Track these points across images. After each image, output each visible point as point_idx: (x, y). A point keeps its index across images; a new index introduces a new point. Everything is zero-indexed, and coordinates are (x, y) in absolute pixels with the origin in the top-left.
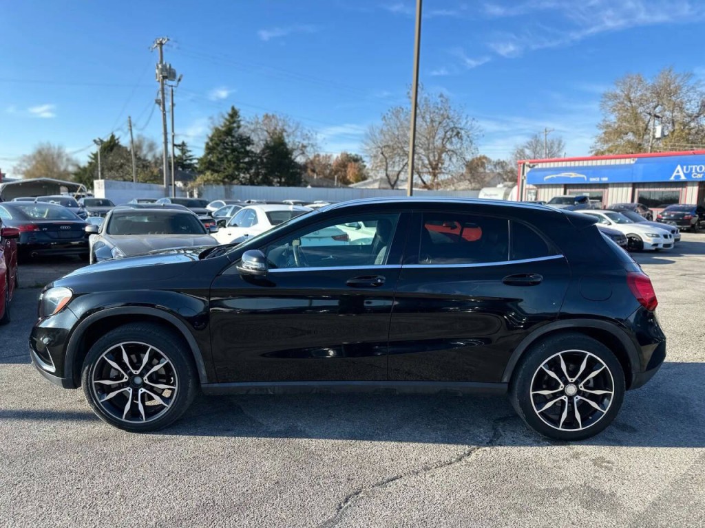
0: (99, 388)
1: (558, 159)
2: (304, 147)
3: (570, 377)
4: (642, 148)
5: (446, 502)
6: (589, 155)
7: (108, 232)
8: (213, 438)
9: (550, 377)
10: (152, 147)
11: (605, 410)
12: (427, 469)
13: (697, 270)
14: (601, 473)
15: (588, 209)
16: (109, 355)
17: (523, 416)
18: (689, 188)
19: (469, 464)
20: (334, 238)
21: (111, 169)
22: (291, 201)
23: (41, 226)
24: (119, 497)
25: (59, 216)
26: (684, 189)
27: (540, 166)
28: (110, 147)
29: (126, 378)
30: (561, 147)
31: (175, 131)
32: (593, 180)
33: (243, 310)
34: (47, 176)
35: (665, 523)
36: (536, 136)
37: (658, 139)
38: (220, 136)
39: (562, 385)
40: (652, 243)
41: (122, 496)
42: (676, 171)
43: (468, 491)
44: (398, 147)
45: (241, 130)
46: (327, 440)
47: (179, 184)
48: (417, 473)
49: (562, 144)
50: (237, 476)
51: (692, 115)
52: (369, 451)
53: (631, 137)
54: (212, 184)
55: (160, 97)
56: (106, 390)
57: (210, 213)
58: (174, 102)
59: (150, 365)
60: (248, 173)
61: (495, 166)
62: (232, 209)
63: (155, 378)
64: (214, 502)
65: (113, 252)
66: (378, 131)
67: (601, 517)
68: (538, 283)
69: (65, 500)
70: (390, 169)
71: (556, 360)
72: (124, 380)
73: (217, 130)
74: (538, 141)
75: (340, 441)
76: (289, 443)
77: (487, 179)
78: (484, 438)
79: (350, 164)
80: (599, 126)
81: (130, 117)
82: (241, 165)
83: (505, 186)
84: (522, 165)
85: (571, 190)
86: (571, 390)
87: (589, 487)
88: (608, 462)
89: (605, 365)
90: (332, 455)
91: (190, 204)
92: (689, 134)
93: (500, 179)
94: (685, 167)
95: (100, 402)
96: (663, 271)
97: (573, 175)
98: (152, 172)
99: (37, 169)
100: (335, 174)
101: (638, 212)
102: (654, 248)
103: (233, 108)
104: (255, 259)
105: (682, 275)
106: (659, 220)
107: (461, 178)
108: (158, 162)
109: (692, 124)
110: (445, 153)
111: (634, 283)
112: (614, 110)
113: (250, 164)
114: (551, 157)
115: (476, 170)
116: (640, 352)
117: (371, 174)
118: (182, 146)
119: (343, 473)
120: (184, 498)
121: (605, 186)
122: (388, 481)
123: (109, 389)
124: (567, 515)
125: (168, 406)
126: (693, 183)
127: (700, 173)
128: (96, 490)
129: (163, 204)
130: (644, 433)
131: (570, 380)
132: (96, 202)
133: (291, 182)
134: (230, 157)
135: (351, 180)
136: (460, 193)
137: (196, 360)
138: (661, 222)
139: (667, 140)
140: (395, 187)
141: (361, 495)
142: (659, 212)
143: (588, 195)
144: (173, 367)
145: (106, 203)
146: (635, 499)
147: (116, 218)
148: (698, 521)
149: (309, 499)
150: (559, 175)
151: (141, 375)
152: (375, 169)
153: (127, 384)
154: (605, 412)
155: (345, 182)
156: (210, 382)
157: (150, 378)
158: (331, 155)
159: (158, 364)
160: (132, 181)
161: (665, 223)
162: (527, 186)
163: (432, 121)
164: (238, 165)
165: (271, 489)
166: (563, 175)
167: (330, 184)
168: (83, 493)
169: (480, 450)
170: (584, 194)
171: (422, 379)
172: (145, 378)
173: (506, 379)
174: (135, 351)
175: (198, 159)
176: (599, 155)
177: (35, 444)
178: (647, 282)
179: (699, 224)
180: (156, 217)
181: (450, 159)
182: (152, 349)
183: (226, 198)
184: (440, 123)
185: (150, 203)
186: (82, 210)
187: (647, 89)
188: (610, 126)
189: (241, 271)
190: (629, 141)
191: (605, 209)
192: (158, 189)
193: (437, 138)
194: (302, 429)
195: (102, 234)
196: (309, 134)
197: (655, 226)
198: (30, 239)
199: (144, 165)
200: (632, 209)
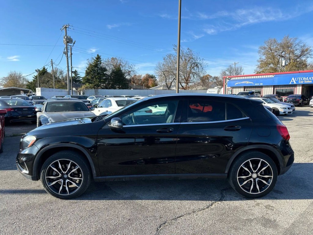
0: (48, 180)
1: (241, 75)
2: (130, 72)
3: (254, 170)
4: (277, 70)
5: (204, 226)
6: (254, 74)
7: (46, 111)
8: (99, 201)
9: (245, 170)
10: (61, 73)
11: (269, 184)
12: (194, 212)
13: (304, 123)
14: (269, 212)
15: (255, 97)
16: (53, 165)
17: (234, 188)
18: (298, 87)
19: (212, 209)
20: (146, 112)
21: (43, 83)
22: (124, 96)
23: (14, 109)
24: (60, 228)
25: (22, 104)
26: (296, 88)
27: (233, 79)
28: (43, 73)
29: (60, 175)
30: (242, 70)
31: (72, 66)
32: (256, 84)
33: (108, 144)
34: (14, 86)
35: (298, 232)
36: (231, 66)
37: (284, 66)
38: (92, 68)
39: (251, 174)
40: (283, 112)
41: (61, 227)
42: (292, 80)
43: (212, 221)
44: (171, 71)
45: (101, 65)
46: (149, 201)
47: (74, 89)
48: (190, 214)
49: (242, 69)
50: (111, 218)
51: (298, 56)
52: (168, 205)
53: (272, 65)
54: (89, 89)
55: (66, 50)
56: (51, 181)
57: (89, 102)
58: (72, 53)
59: (71, 169)
60: (105, 84)
61: (213, 79)
62: (99, 100)
63: (73, 175)
64: (102, 229)
65: (49, 119)
66: (162, 64)
67: (271, 230)
68: (239, 130)
69: (36, 230)
70: (167, 81)
71: (248, 163)
72: (59, 176)
73: (91, 65)
74: (231, 68)
75: (155, 201)
76: (133, 202)
77: (210, 85)
78: (218, 198)
79: (150, 79)
80: (258, 61)
81: (52, 60)
82: (102, 80)
83: (218, 88)
84: (225, 78)
85: (247, 89)
86: (255, 176)
87: (264, 218)
88: (272, 207)
89: (269, 165)
90: (152, 207)
91: (80, 98)
92: (297, 64)
93: (215, 84)
94: (296, 78)
95: (49, 186)
96: (289, 124)
97: (248, 82)
98: (62, 84)
99: (10, 83)
100: (143, 83)
101: (276, 98)
102: (284, 114)
103: (98, 55)
104: (117, 122)
105: (297, 125)
106: (285, 101)
107: (198, 84)
108: (65, 79)
109: (298, 60)
110: (191, 74)
111: (280, 129)
112: (265, 54)
113: (106, 80)
114: (238, 75)
115: (205, 81)
116: (283, 159)
117: (159, 83)
118: (75, 72)
119: (157, 215)
120: (89, 228)
121: (262, 87)
122: (178, 218)
123: (53, 180)
124: (256, 230)
125: (79, 187)
126: (299, 85)
127: (302, 81)
128: (49, 225)
129: (68, 98)
130: (286, 194)
131: (254, 171)
132: (37, 97)
133: (124, 87)
134: (97, 77)
135: (150, 86)
136: (198, 91)
137: (91, 166)
138: (286, 102)
139: (287, 67)
140: (170, 89)
141: (166, 224)
142: (285, 98)
143: (254, 91)
144: (81, 170)
145: (42, 98)
146: (284, 222)
147: (49, 105)
148: (312, 231)
149: (144, 227)
150: (241, 83)
151: (67, 174)
152: (161, 81)
153: (60, 178)
154: (269, 185)
155: (148, 87)
156: (97, 176)
157: (71, 175)
158: (141, 75)
159: (75, 168)
160: (53, 88)
161: (288, 103)
162: (228, 88)
163: (185, 60)
164: (100, 80)
165: (127, 223)
166: (243, 82)
167: (141, 88)
168: (44, 226)
169: (216, 203)
170: (253, 91)
171: (189, 173)
172: (69, 175)
173: (226, 172)
174: (64, 163)
175: (82, 78)
176: (258, 74)
177: (20, 206)
178: (285, 128)
179: (303, 103)
180: (67, 104)
181: (194, 76)
182: (72, 162)
183: (95, 95)
184: (189, 61)
185: (61, 98)
186: (31, 101)
187: (278, 45)
188: (263, 61)
189: (111, 127)
190: (271, 67)
191: (262, 97)
192: (65, 92)
193: (188, 67)
194: (138, 196)
195: (43, 112)
196: (132, 66)
197: (284, 104)
198: (9, 114)
199: (58, 81)
200: (274, 97)
